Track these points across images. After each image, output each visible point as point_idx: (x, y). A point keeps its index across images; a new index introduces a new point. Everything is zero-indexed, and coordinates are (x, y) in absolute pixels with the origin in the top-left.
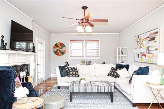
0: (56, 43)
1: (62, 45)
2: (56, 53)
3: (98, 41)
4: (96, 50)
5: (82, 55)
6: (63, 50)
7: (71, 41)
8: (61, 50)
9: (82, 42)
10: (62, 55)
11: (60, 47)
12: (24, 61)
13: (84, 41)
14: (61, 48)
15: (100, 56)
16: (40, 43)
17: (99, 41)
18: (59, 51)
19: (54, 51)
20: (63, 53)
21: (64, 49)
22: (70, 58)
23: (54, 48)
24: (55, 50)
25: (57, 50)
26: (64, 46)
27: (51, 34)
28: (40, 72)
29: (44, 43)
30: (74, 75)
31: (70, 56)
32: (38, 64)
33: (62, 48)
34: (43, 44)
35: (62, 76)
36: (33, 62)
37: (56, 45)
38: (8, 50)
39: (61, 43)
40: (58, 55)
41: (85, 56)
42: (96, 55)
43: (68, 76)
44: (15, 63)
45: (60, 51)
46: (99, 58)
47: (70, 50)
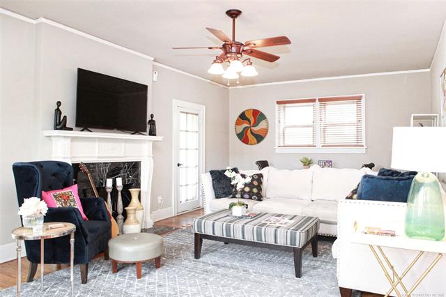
0: (242, 111)
1: (258, 116)
2: (243, 137)
3: (359, 98)
4: (354, 128)
5: (311, 143)
6: (261, 128)
7: (279, 103)
8: (255, 129)
9: (312, 104)
10: (258, 143)
11: (252, 120)
12: (123, 154)
13: (317, 101)
14: (254, 123)
15: (364, 144)
16: (187, 113)
17: (363, 100)
18: (249, 131)
19: (239, 132)
20: (259, 138)
21: (262, 125)
22: (278, 151)
23: (238, 123)
24: (240, 129)
25: (246, 129)
26: (263, 117)
27: (230, 88)
28: (187, 185)
29: (201, 112)
30: (246, 196)
31: (277, 145)
32: (179, 165)
33: (256, 124)
34: (197, 115)
35: (217, 197)
36: (149, 156)
37: (243, 116)
38: (71, 129)
39: (254, 110)
40: (247, 144)
41: (319, 144)
42: (353, 141)
43: (231, 196)
44: (94, 157)
45: (252, 133)
46: (363, 150)
47: (277, 129)
